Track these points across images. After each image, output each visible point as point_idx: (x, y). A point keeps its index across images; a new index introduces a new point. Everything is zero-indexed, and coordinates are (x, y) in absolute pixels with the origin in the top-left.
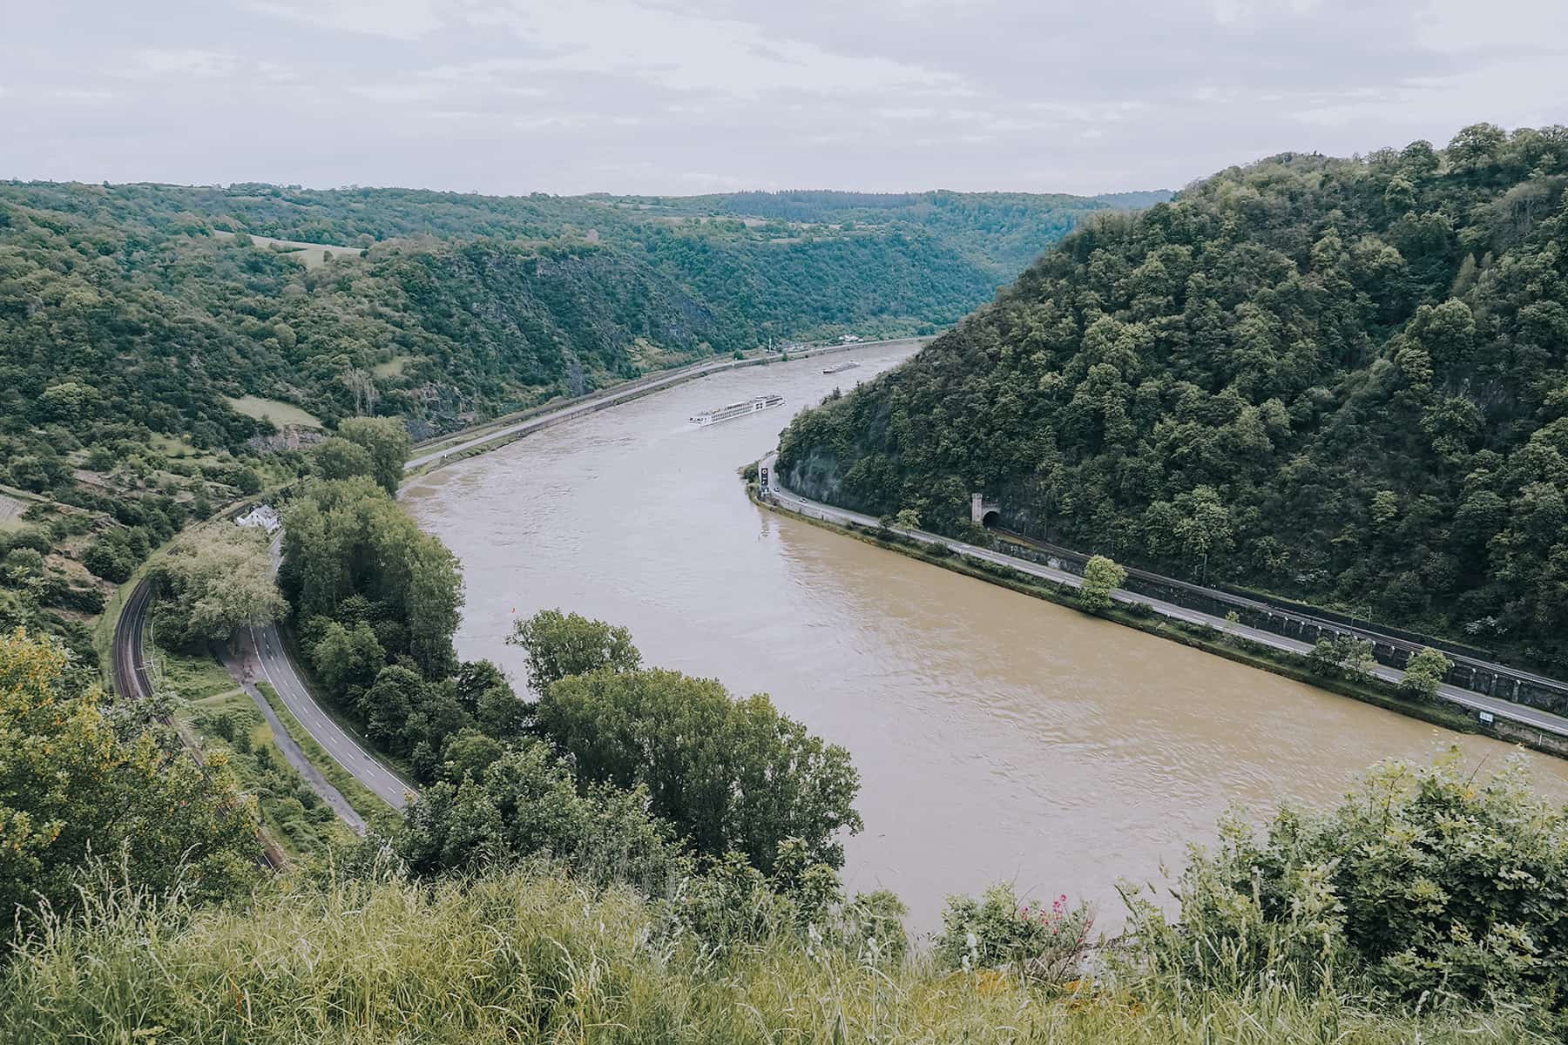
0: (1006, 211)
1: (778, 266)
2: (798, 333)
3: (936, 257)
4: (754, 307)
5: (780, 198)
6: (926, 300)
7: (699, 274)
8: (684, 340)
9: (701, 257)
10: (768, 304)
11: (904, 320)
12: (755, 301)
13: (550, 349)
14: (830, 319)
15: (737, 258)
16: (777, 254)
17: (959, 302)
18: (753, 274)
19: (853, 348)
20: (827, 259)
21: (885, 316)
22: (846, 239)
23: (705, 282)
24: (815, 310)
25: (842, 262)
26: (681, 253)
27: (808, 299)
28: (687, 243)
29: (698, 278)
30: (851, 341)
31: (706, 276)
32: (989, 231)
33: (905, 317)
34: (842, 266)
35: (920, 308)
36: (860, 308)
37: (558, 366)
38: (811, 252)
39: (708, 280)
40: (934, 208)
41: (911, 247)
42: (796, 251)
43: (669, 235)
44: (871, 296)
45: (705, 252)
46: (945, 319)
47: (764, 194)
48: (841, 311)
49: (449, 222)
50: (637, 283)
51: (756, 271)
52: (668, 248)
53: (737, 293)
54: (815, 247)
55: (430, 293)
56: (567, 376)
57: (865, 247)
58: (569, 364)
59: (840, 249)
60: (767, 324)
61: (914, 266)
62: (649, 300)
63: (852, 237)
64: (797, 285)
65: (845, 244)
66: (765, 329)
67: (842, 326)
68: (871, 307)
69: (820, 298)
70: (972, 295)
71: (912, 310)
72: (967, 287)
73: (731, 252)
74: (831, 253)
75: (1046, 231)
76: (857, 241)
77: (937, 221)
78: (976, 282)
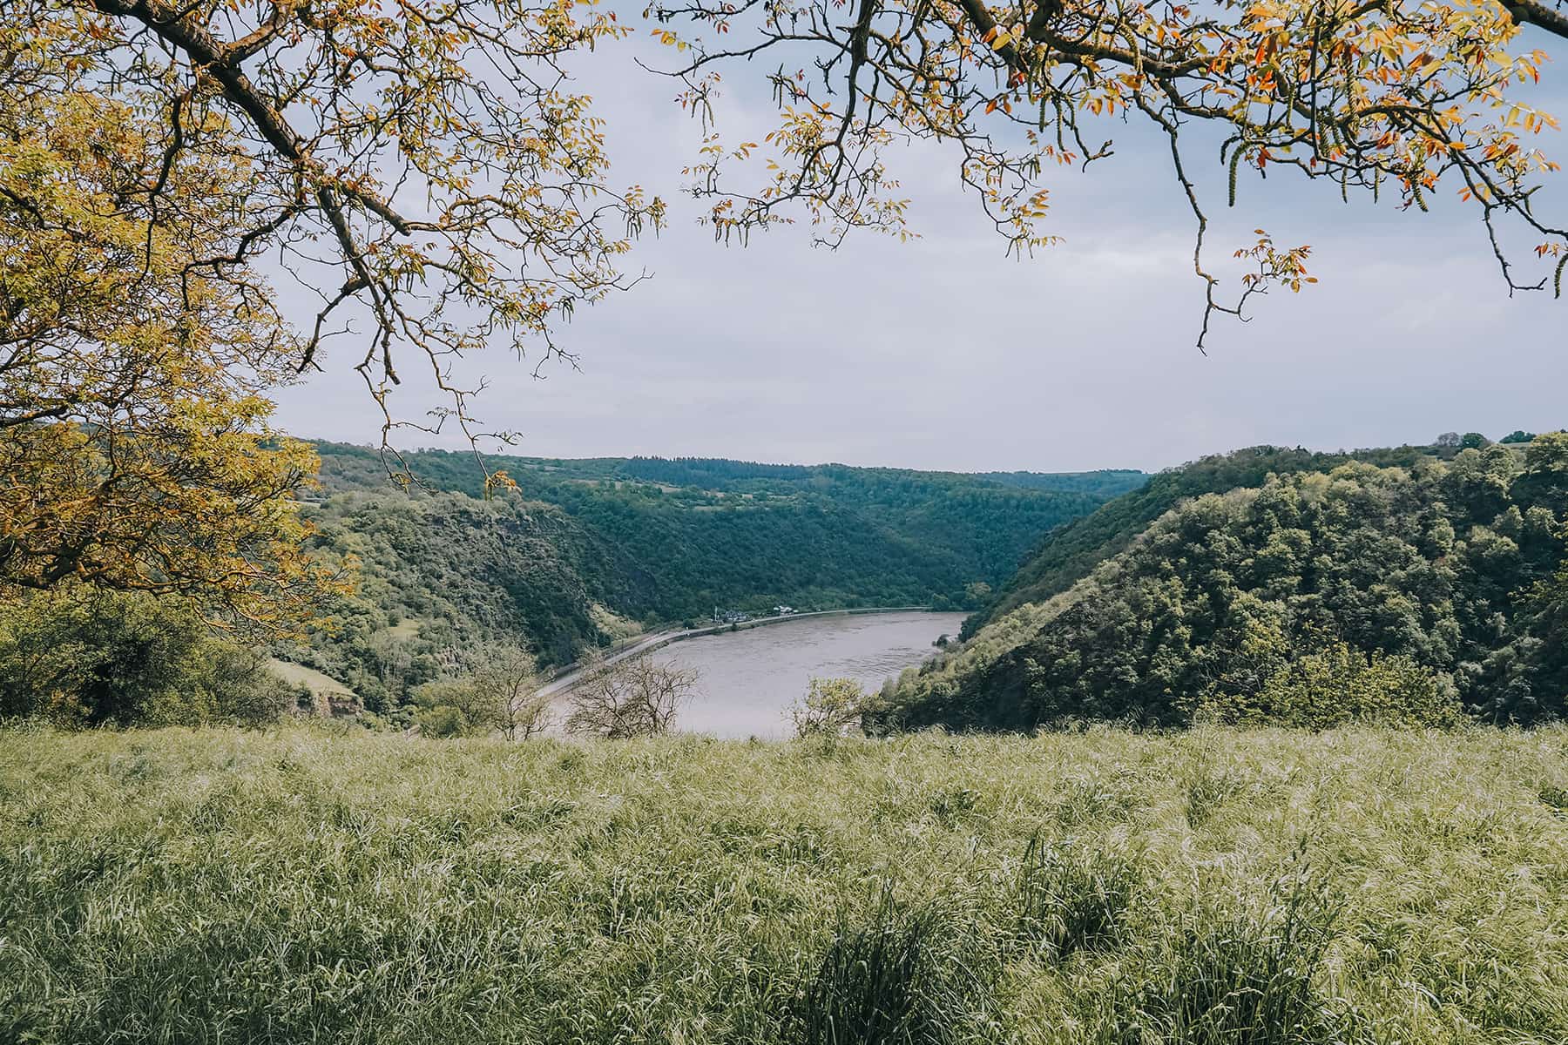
0: (906, 487)
1: (706, 534)
2: (733, 603)
3: (853, 530)
4: (689, 575)
5: (679, 465)
6: (847, 572)
7: (628, 539)
8: (637, 608)
9: (629, 522)
10: (701, 572)
11: (830, 592)
12: (689, 569)
13: (538, 614)
14: (761, 589)
15: (667, 525)
16: (704, 522)
17: (878, 575)
18: (684, 541)
19: (787, 620)
20: (751, 528)
21: (812, 587)
22: (767, 509)
23: (635, 548)
24: (746, 579)
25: (765, 532)
26: (605, 517)
27: (738, 568)
28: (611, 507)
29: (627, 544)
30: (787, 612)
31: (636, 541)
32: (891, 506)
33: (830, 588)
34: (765, 536)
35: (843, 579)
36: (788, 579)
37: (548, 632)
38: (735, 521)
39: (639, 546)
40: (832, 481)
41: (828, 519)
42: (721, 519)
43: (588, 499)
44: (797, 567)
45: (632, 517)
46: (869, 591)
47: (662, 460)
48: (770, 581)
49: (360, 475)
50: (589, 547)
51: (685, 537)
52: (590, 511)
53: (669, 561)
54: (739, 516)
55: (418, 551)
56: (557, 644)
57: (786, 518)
58: (558, 630)
59: (762, 519)
60: (705, 593)
61: (833, 538)
62: (603, 565)
63: (772, 507)
64: (726, 554)
65: (767, 513)
66: (704, 598)
67: (773, 597)
68: (799, 578)
69: (750, 568)
70: (890, 567)
71: (837, 582)
72: (885, 560)
73: (660, 518)
74: (753, 522)
75: (952, 507)
76: (778, 512)
77: (838, 494)
78: (893, 555)
